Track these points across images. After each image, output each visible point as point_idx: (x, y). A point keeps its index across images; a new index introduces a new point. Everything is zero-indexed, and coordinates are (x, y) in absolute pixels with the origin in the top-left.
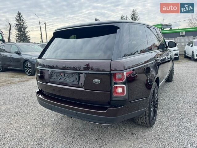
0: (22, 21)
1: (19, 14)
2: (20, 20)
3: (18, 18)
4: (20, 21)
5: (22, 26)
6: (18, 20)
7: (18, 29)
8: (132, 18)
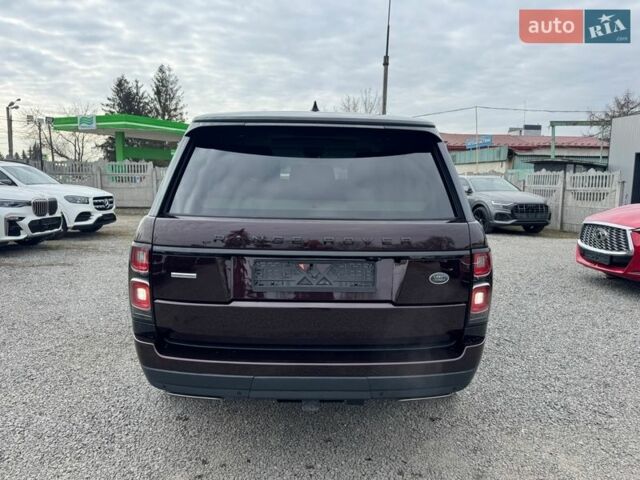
8: (158, 93)
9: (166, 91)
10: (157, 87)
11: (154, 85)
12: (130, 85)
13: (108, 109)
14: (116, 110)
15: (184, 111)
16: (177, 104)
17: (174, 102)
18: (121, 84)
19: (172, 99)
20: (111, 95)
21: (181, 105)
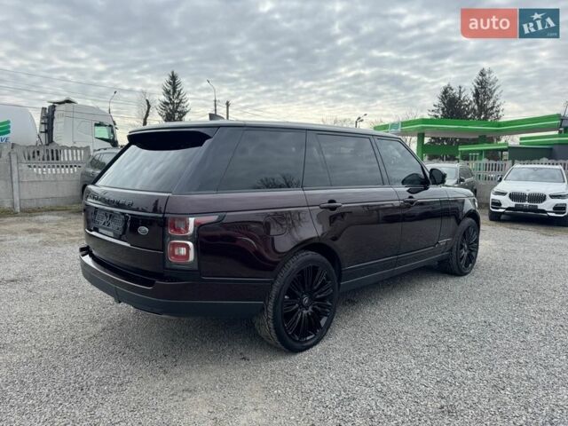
0: (179, 94)
1: (174, 78)
2: (174, 92)
3: (169, 88)
4: (174, 94)
5: (177, 107)
6: (168, 92)
7: (168, 115)
8: (477, 95)
9: (485, 92)
10: (476, 90)
11: (473, 88)
12: (454, 91)
13: (433, 114)
14: (439, 115)
15: (501, 108)
16: (494, 102)
17: (491, 101)
18: (445, 92)
19: (489, 98)
20: (437, 101)
21: (498, 103)
